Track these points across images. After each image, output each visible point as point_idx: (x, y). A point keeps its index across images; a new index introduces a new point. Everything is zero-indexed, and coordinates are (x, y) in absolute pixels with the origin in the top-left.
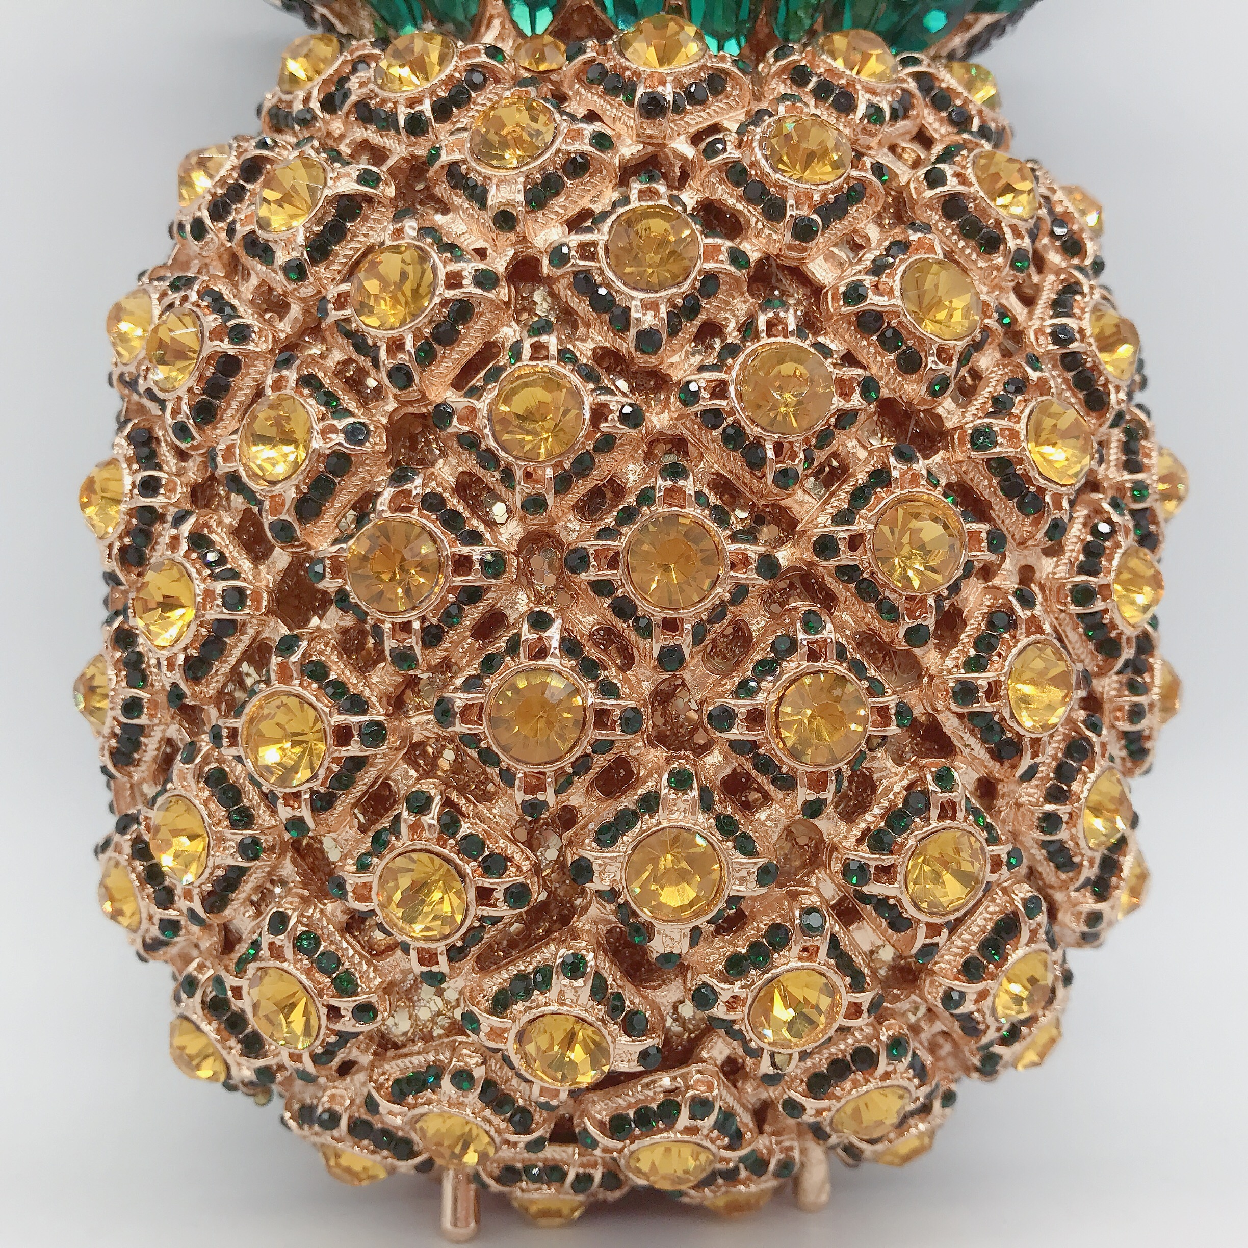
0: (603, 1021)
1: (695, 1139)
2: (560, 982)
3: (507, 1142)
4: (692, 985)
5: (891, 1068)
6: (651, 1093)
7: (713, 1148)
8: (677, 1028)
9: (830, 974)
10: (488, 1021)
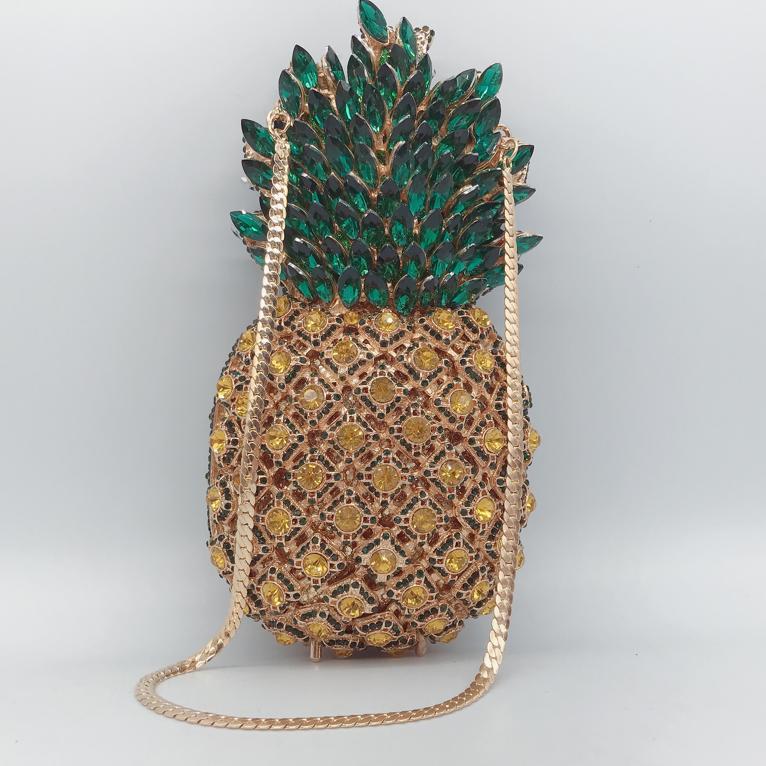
0: (362, 600)
1: (386, 632)
2: (351, 589)
3: (333, 632)
4: (387, 590)
5: (441, 614)
6: (374, 619)
7: (391, 635)
8: (382, 601)
9: (424, 588)
10: (331, 599)
